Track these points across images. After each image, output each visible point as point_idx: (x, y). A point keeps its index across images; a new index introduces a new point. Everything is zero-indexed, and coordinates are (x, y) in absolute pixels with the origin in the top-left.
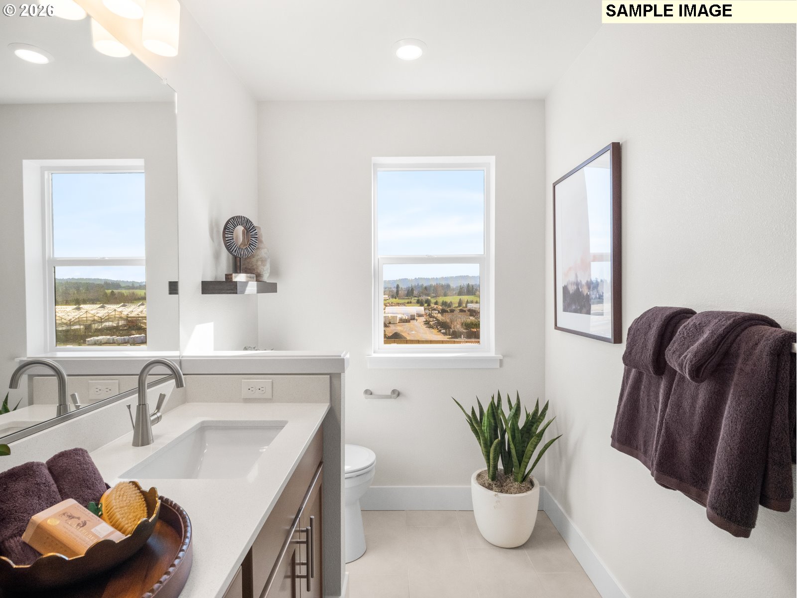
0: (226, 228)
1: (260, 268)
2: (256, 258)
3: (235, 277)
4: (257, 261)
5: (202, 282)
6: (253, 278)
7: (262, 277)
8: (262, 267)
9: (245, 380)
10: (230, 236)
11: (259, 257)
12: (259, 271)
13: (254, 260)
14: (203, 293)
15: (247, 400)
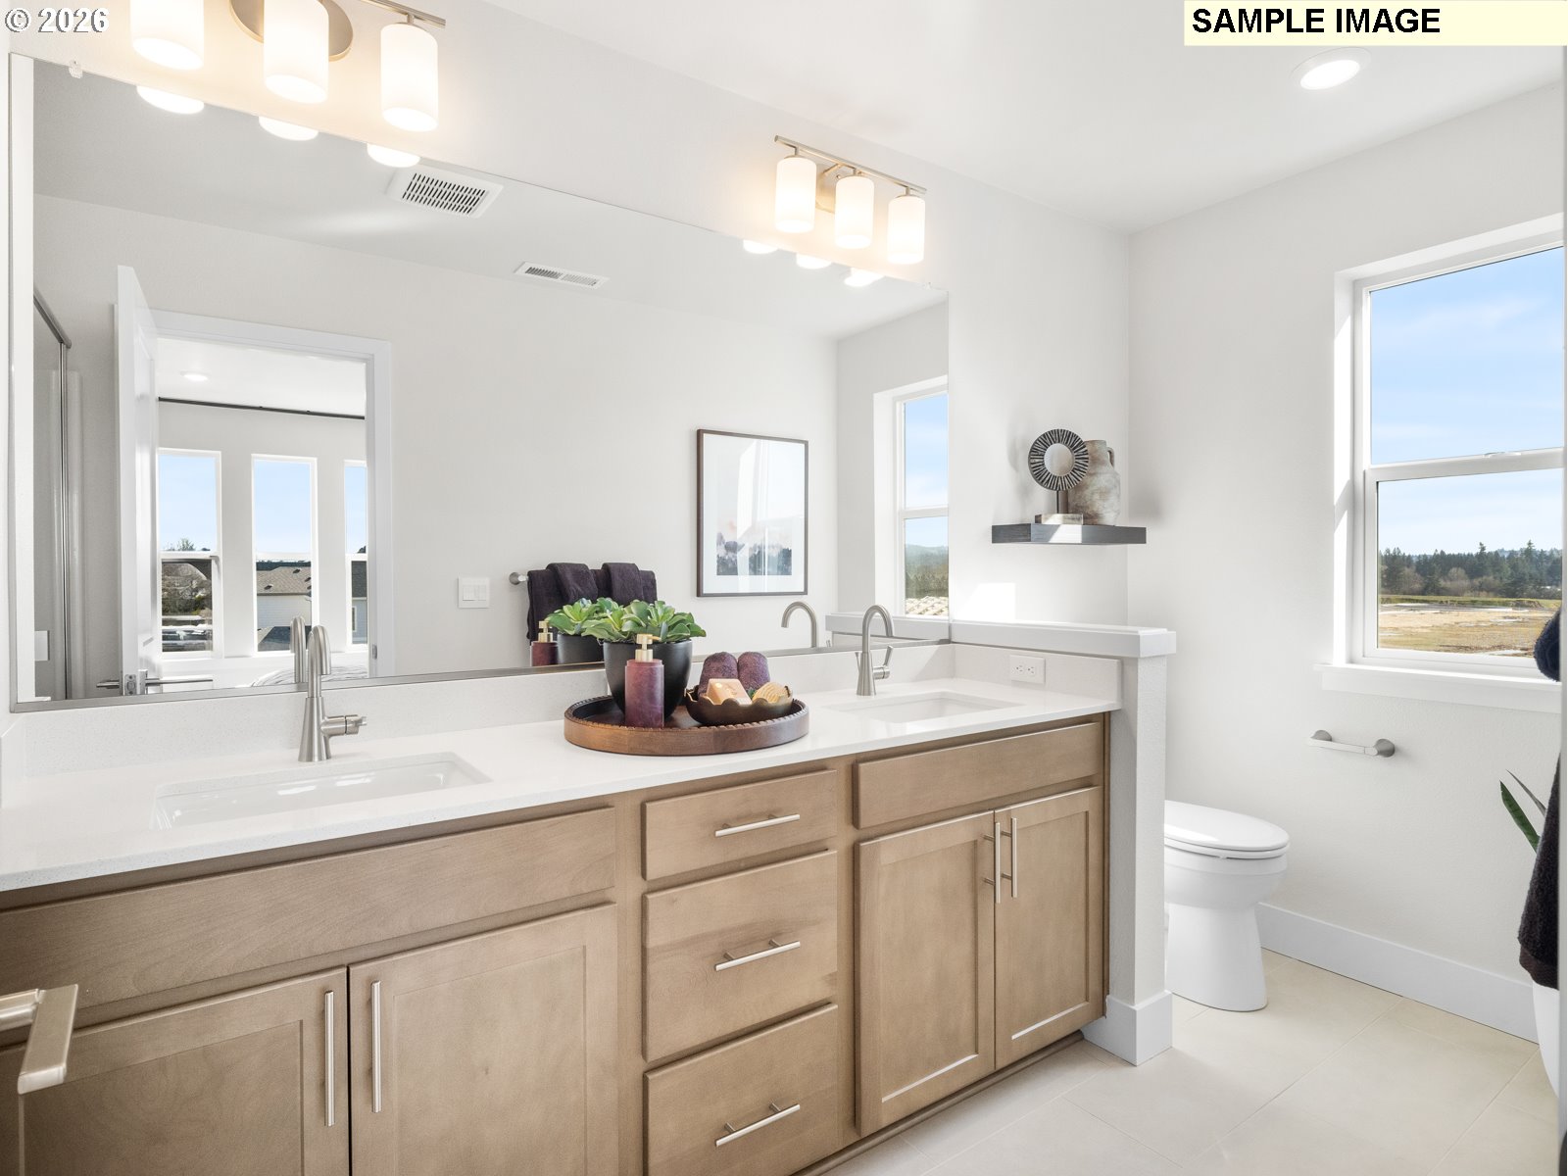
0: (1033, 450)
1: (1097, 505)
2: (1091, 489)
3: (1046, 519)
4: (1093, 494)
5: (994, 528)
6: (1079, 519)
7: (1101, 518)
8: (1100, 502)
9: (1013, 655)
10: (1037, 460)
11: (1095, 488)
12: (1095, 509)
13: (1087, 492)
14: (993, 542)
15: (1017, 683)
